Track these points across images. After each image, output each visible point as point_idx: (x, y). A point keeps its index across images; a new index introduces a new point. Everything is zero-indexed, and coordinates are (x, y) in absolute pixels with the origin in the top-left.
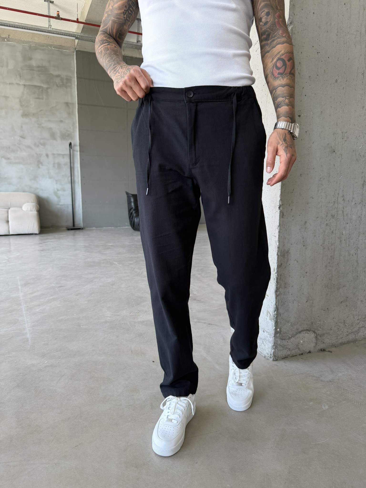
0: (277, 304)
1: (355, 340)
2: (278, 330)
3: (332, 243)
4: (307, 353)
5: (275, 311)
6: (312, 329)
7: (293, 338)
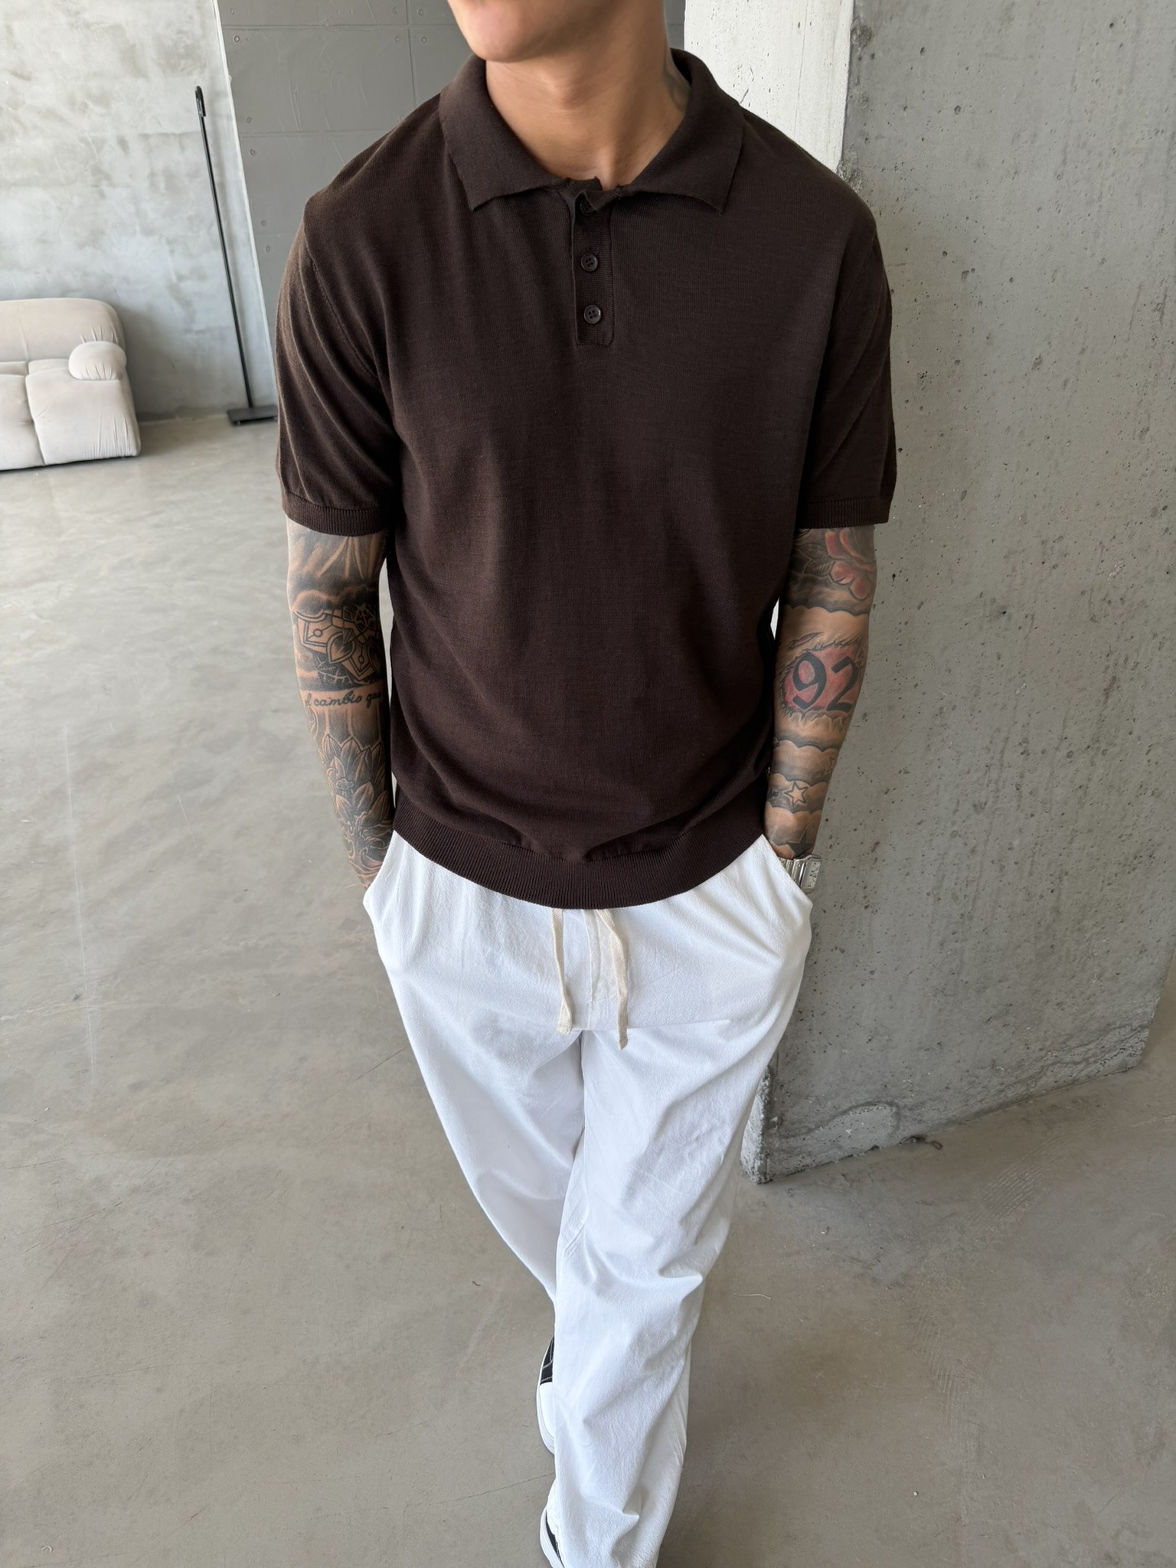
1: (1027, 1097)
2: (775, 1119)
3: (969, 879)
4: (866, 1152)
6: (883, 1100)
7: (821, 1128)
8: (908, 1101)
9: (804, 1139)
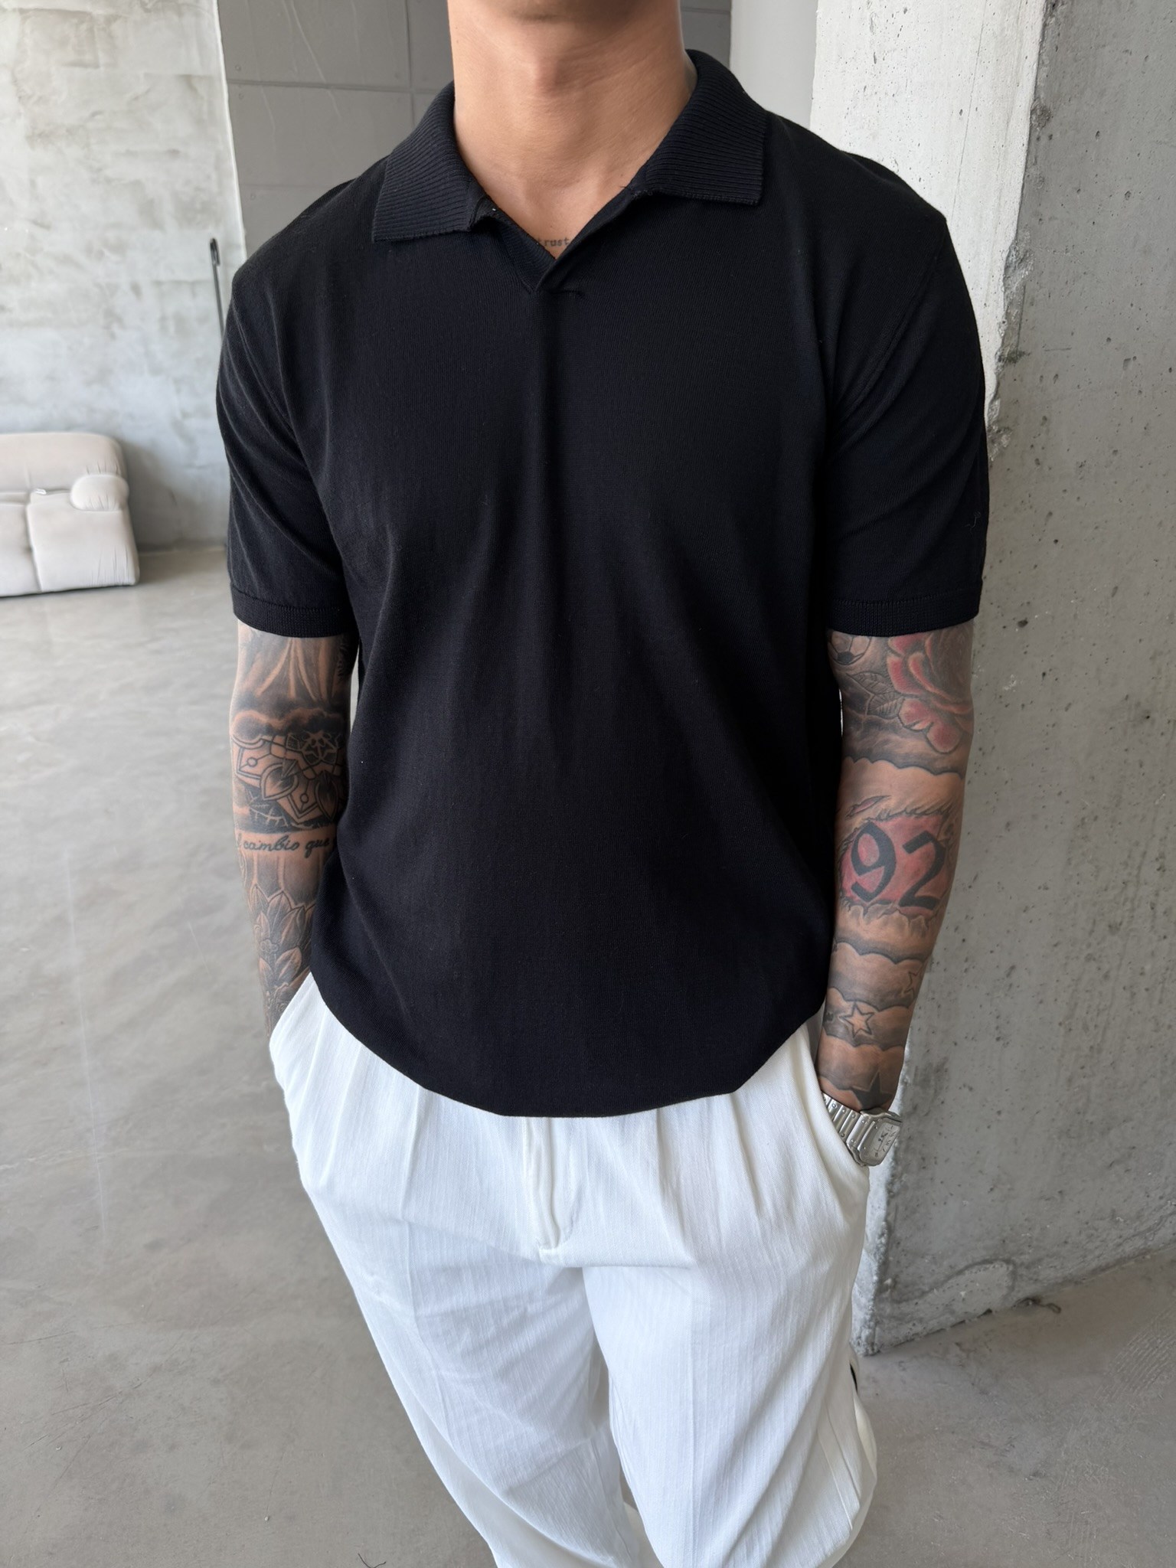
0: (889, 1219)
1: (1144, 1251)
2: (889, 1281)
3: (1101, 1007)
4: (979, 1317)
5: (882, 1235)
6: (1001, 1257)
7: (935, 1290)
8: (1026, 1258)
9: (917, 1303)
